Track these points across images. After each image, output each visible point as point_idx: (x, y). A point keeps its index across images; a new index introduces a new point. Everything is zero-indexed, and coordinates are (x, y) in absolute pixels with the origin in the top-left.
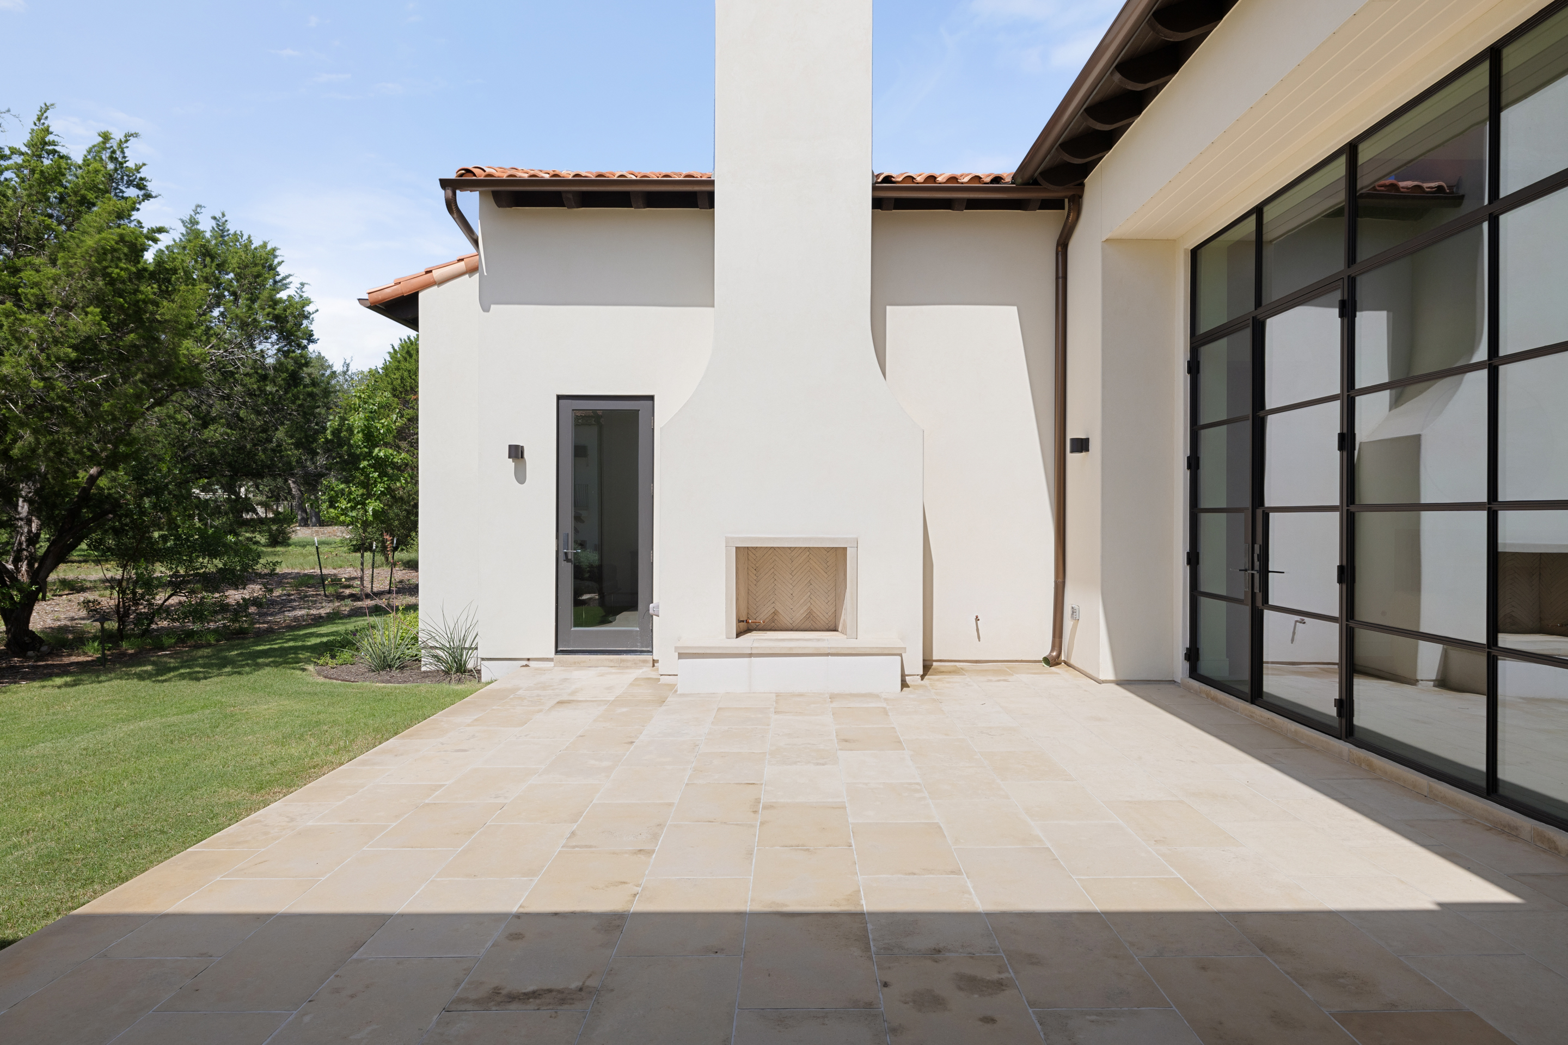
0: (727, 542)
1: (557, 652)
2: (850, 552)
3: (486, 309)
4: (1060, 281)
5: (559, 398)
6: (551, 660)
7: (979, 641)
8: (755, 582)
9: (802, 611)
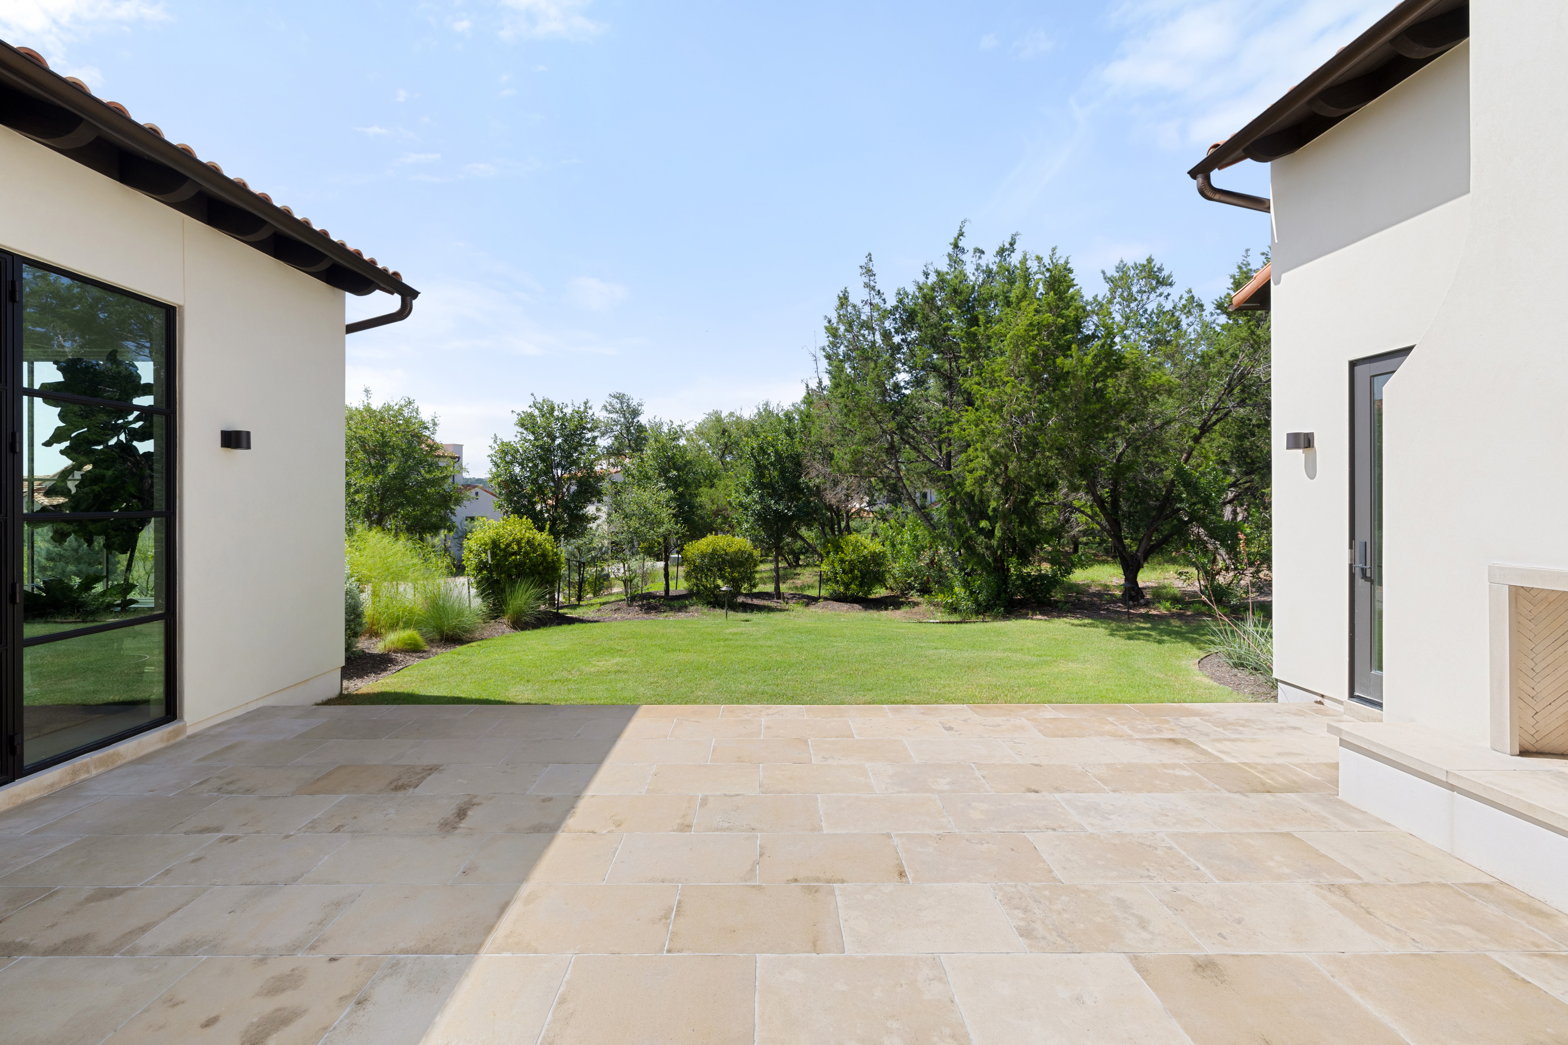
1: (1350, 696)
5: (1353, 364)
6: (1341, 703)
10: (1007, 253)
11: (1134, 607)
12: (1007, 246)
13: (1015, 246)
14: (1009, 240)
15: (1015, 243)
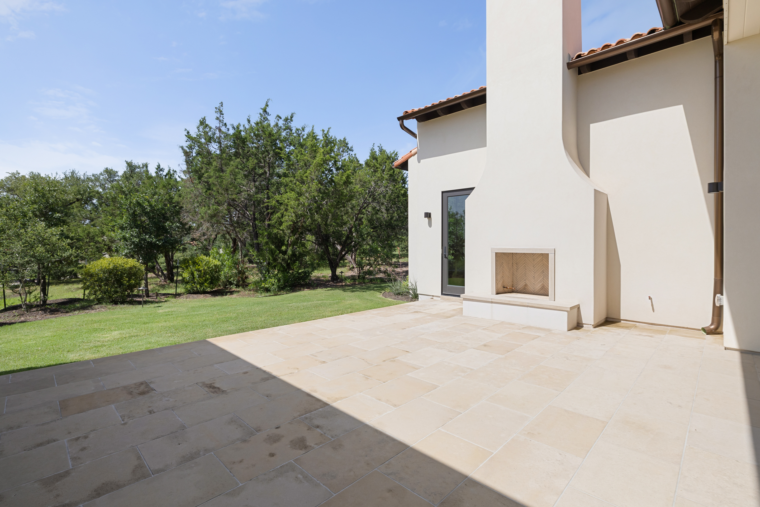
0: (492, 251)
1: (442, 294)
2: (551, 257)
3: (419, 162)
4: (718, 79)
5: (443, 192)
6: (439, 297)
7: (654, 312)
8: (516, 270)
9: (539, 285)
10: (289, 121)
11: (336, 283)
12: (289, 118)
13: (293, 119)
14: (290, 115)
15: (293, 117)
